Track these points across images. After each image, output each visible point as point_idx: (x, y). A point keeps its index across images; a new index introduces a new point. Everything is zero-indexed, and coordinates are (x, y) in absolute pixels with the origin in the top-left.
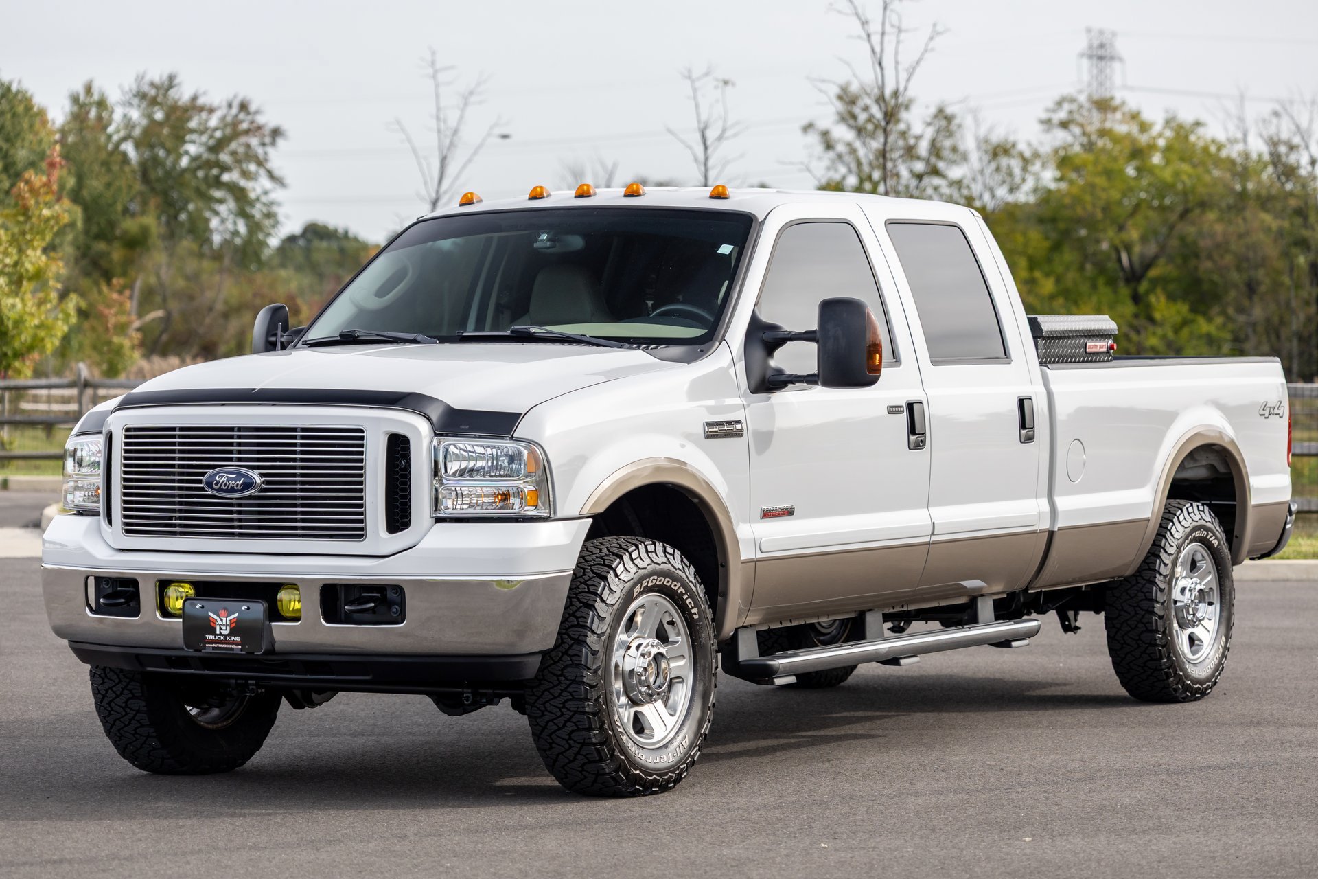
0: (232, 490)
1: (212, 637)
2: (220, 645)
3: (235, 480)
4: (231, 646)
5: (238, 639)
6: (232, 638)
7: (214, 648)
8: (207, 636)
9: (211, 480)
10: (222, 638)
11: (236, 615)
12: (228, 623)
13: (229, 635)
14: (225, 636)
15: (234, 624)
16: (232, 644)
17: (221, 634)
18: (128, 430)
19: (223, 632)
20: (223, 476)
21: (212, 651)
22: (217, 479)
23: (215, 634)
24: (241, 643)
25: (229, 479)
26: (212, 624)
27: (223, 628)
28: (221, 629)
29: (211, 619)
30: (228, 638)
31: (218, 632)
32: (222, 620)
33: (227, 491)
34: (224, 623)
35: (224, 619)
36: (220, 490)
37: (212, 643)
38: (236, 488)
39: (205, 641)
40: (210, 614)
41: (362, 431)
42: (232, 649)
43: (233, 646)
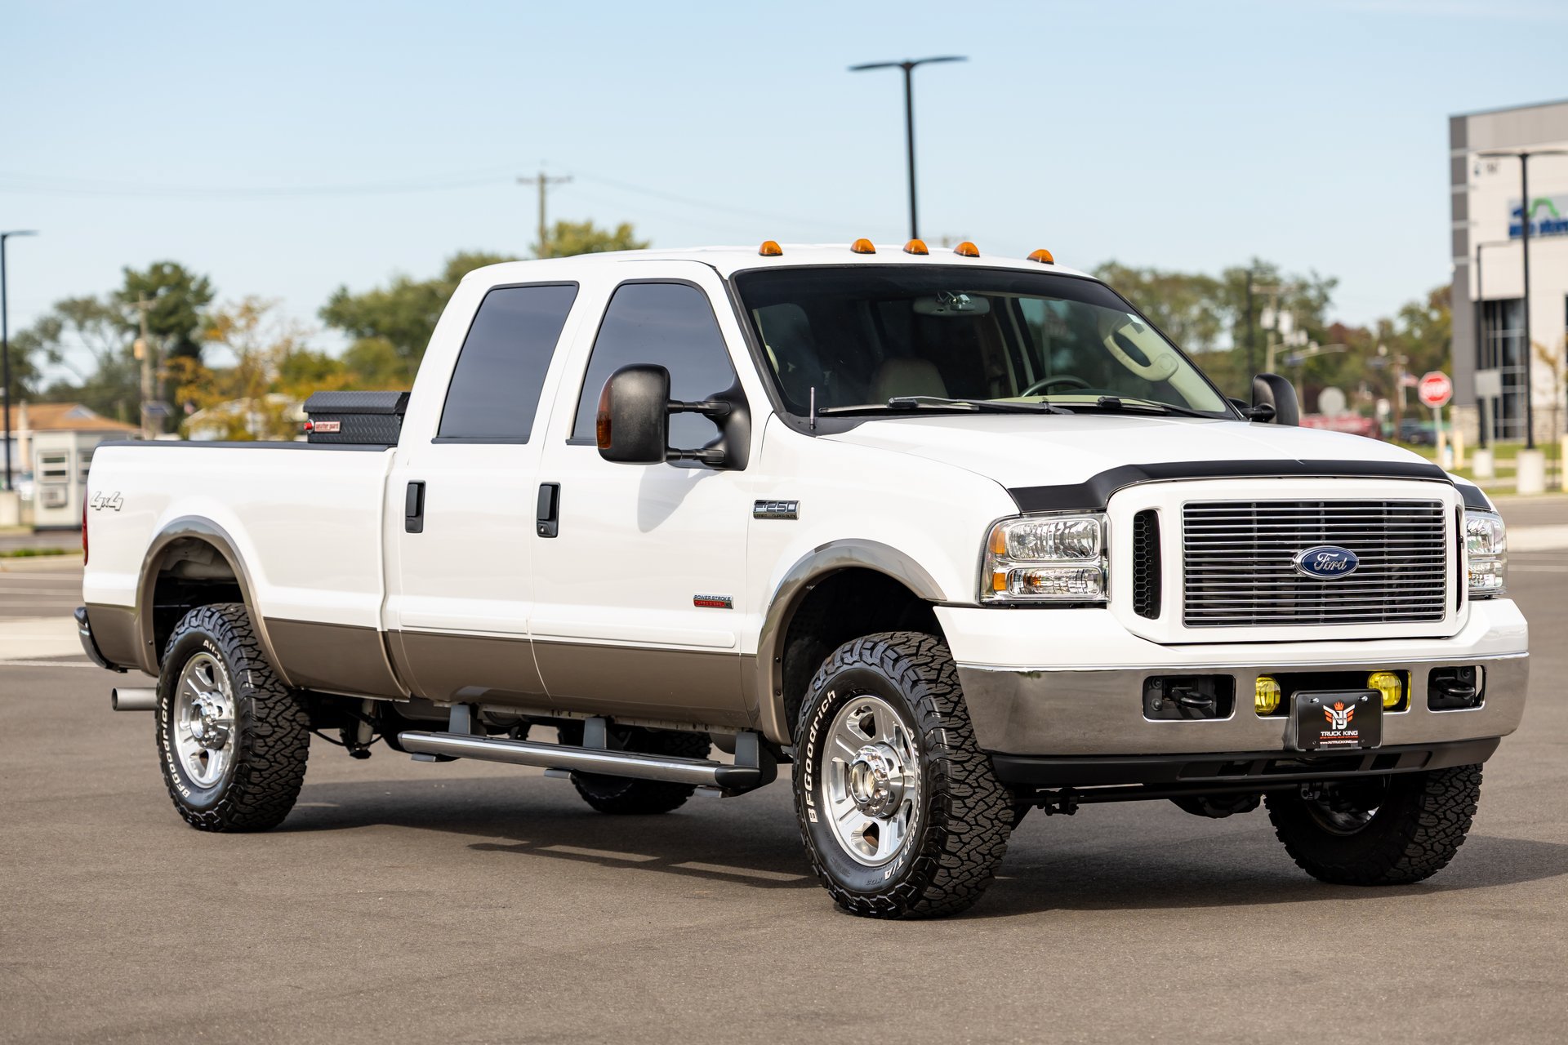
0: (1336, 571)
1: (1327, 733)
2: (1336, 742)
3: (1339, 560)
4: (1347, 742)
5: (1355, 733)
6: (1349, 733)
7: (1329, 746)
8: (1322, 733)
9: (1311, 561)
10: (1338, 733)
11: (1353, 707)
12: (1345, 716)
13: (1345, 730)
14: (1342, 730)
15: (1351, 718)
16: (1348, 739)
17: (1337, 730)
18: (1187, 507)
19: (1340, 727)
20: (1324, 556)
21: (1327, 749)
22: (1320, 559)
23: (1331, 730)
24: (1358, 738)
25: (1332, 559)
26: (1328, 718)
27: (1340, 722)
28: (1337, 724)
29: (1326, 713)
30: (1344, 733)
31: (1334, 728)
32: (1338, 714)
33: (1329, 572)
34: (1341, 716)
35: (1340, 712)
36: (1322, 571)
37: (1327, 740)
38: (1339, 569)
39: (1318, 738)
40: (1325, 708)
41: (1438, 504)
42: (1349, 745)
43: (1350, 742)
